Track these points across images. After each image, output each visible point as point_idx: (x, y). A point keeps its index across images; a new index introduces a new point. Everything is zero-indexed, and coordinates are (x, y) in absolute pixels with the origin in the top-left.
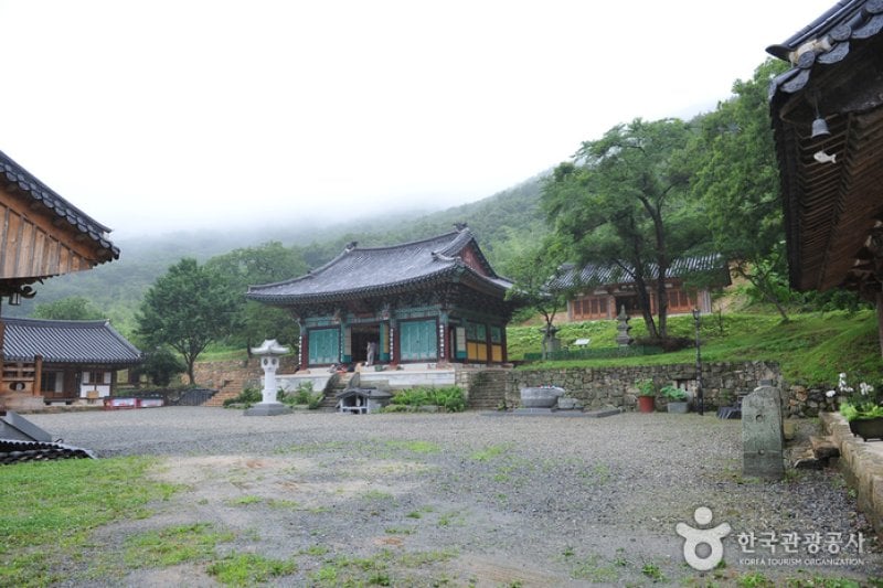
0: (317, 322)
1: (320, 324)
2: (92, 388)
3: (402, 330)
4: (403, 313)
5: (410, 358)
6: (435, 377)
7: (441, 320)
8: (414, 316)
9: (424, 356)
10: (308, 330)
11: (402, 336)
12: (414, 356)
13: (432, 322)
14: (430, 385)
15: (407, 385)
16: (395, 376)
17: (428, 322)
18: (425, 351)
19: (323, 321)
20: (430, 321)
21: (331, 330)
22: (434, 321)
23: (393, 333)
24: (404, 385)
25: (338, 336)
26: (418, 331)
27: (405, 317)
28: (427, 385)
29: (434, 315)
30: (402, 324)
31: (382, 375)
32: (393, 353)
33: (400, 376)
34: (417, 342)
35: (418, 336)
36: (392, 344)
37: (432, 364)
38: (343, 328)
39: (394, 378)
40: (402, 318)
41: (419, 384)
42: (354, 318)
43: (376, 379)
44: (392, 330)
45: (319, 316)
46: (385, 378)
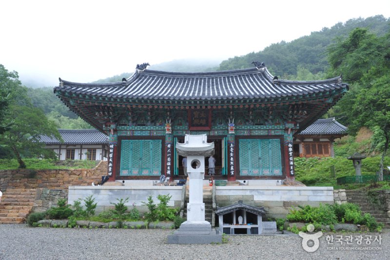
0: (133, 131)
1: (136, 134)
3: (240, 146)
4: (243, 131)
5: (250, 174)
6: (311, 193)
7: (288, 140)
8: (256, 133)
9: (267, 173)
10: (120, 139)
11: (241, 152)
12: (255, 172)
13: (276, 141)
14: (305, 202)
15: (277, 201)
16: (261, 191)
17: (271, 140)
18: (268, 168)
19: (142, 130)
20: (274, 140)
21: (151, 141)
22: (278, 140)
23: (233, 148)
24: (272, 202)
25: (161, 147)
26: (260, 149)
27: (246, 133)
28: (301, 202)
29: (278, 134)
30: (240, 140)
31: (245, 190)
32: (233, 168)
33: (268, 191)
34: (260, 159)
35: (260, 153)
36: (232, 159)
37: (280, 181)
38: (168, 140)
39: (260, 194)
40: (242, 134)
41: (292, 200)
42: (183, 130)
43: (237, 194)
44: (232, 145)
45: (136, 125)
46: (248, 193)
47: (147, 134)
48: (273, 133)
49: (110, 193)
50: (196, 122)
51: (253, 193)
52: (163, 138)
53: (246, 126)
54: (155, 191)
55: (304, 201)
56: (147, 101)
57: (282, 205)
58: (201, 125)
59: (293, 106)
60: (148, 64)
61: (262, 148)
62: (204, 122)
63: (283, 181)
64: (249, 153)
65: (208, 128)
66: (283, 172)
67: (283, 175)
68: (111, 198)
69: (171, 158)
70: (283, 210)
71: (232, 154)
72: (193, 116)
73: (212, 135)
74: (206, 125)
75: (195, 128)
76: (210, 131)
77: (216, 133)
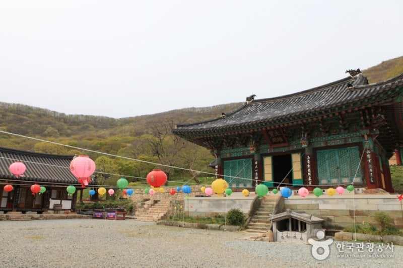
0: (230, 154)
1: (234, 155)
2: (58, 202)
3: (318, 157)
4: (320, 142)
5: (329, 184)
7: (366, 146)
8: (332, 143)
9: (346, 181)
10: (223, 160)
11: (319, 163)
12: (334, 181)
13: (354, 148)
14: (375, 211)
15: (342, 210)
16: (326, 200)
17: (348, 148)
18: (348, 177)
19: (237, 152)
20: (351, 148)
21: (244, 160)
22: (357, 147)
23: (310, 159)
24: (338, 210)
25: (251, 164)
26: (337, 157)
27: (323, 145)
28: (369, 211)
29: (356, 141)
30: (318, 152)
31: (311, 199)
32: (311, 178)
33: (333, 200)
34: (338, 168)
35: (338, 163)
36: (309, 170)
37: (360, 189)
38: (256, 157)
39: (325, 203)
40: (319, 146)
41: (359, 209)
42: (267, 148)
43: (303, 203)
44: (309, 157)
45: (233, 148)
46: (314, 202)
47: (240, 154)
48: (350, 141)
50: (274, 140)
51: (318, 202)
52: (252, 156)
53: (321, 138)
55: (372, 211)
57: (348, 213)
58: (279, 142)
60: (254, 95)
61: (340, 157)
62: (280, 139)
63: (364, 189)
64: (327, 163)
65: (286, 144)
66: (363, 180)
67: (364, 183)
68: (209, 206)
69: (258, 173)
70: (349, 219)
71: (309, 166)
72: (269, 135)
73: (291, 149)
74: (284, 142)
75: (274, 146)
76: (289, 146)
77: (295, 147)
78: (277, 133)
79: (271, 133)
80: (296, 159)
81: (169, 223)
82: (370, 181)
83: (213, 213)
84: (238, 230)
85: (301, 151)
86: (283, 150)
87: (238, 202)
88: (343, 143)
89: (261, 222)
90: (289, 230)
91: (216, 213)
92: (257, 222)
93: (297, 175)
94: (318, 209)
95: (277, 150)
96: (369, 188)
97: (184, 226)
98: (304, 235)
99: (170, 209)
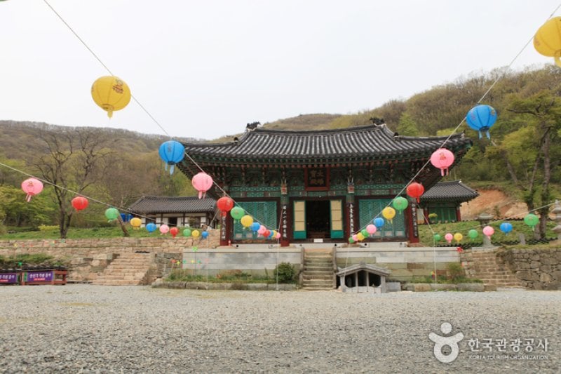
0: (246, 193)
1: (250, 195)
4: (364, 190)
5: (372, 237)
8: (377, 193)
9: (389, 234)
11: (361, 213)
15: (401, 263)
16: (384, 253)
18: (391, 230)
19: (255, 192)
21: (265, 202)
23: (352, 208)
24: (396, 263)
25: (275, 209)
27: (366, 193)
28: (425, 263)
30: (360, 201)
31: (367, 252)
32: (354, 229)
36: (352, 220)
37: (403, 243)
38: (284, 201)
39: (382, 256)
40: (362, 194)
41: (416, 261)
42: (299, 191)
43: (358, 256)
44: (351, 206)
45: (250, 186)
46: (370, 255)
47: (261, 195)
48: (395, 192)
49: (226, 257)
50: (313, 181)
51: (375, 255)
52: (278, 200)
53: (366, 186)
54: (272, 254)
56: (273, 160)
57: (406, 266)
58: (318, 185)
59: (416, 163)
60: (259, 123)
62: (321, 182)
63: (406, 243)
64: (370, 214)
65: (325, 188)
66: (406, 233)
67: (406, 237)
68: (226, 261)
69: (287, 220)
70: (406, 273)
71: (351, 216)
72: (310, 175)
73: (330, 195)
74: (324, 185)
75: (312, 189)
76: (328, 191)
77: (335, 193)
78: (320, 174)
79: (313, 173)
80: (336, 208)
81: (177, 285)
82: (414, 235)
83: (232, 271)
84: (296, 289)
85: (342, 199)
86: (320, 195)
87: (272, 255)
88: (388, 193)
89: (317, 278)
90: (366, 286)
91: (237, 270)
92: (311, 278)
93: (337, 225)
94: (375, 263)
95: (311, 195)
96: (411, 242)
97: (207, 288)
98: (378, 289)
99: (155, 265)
